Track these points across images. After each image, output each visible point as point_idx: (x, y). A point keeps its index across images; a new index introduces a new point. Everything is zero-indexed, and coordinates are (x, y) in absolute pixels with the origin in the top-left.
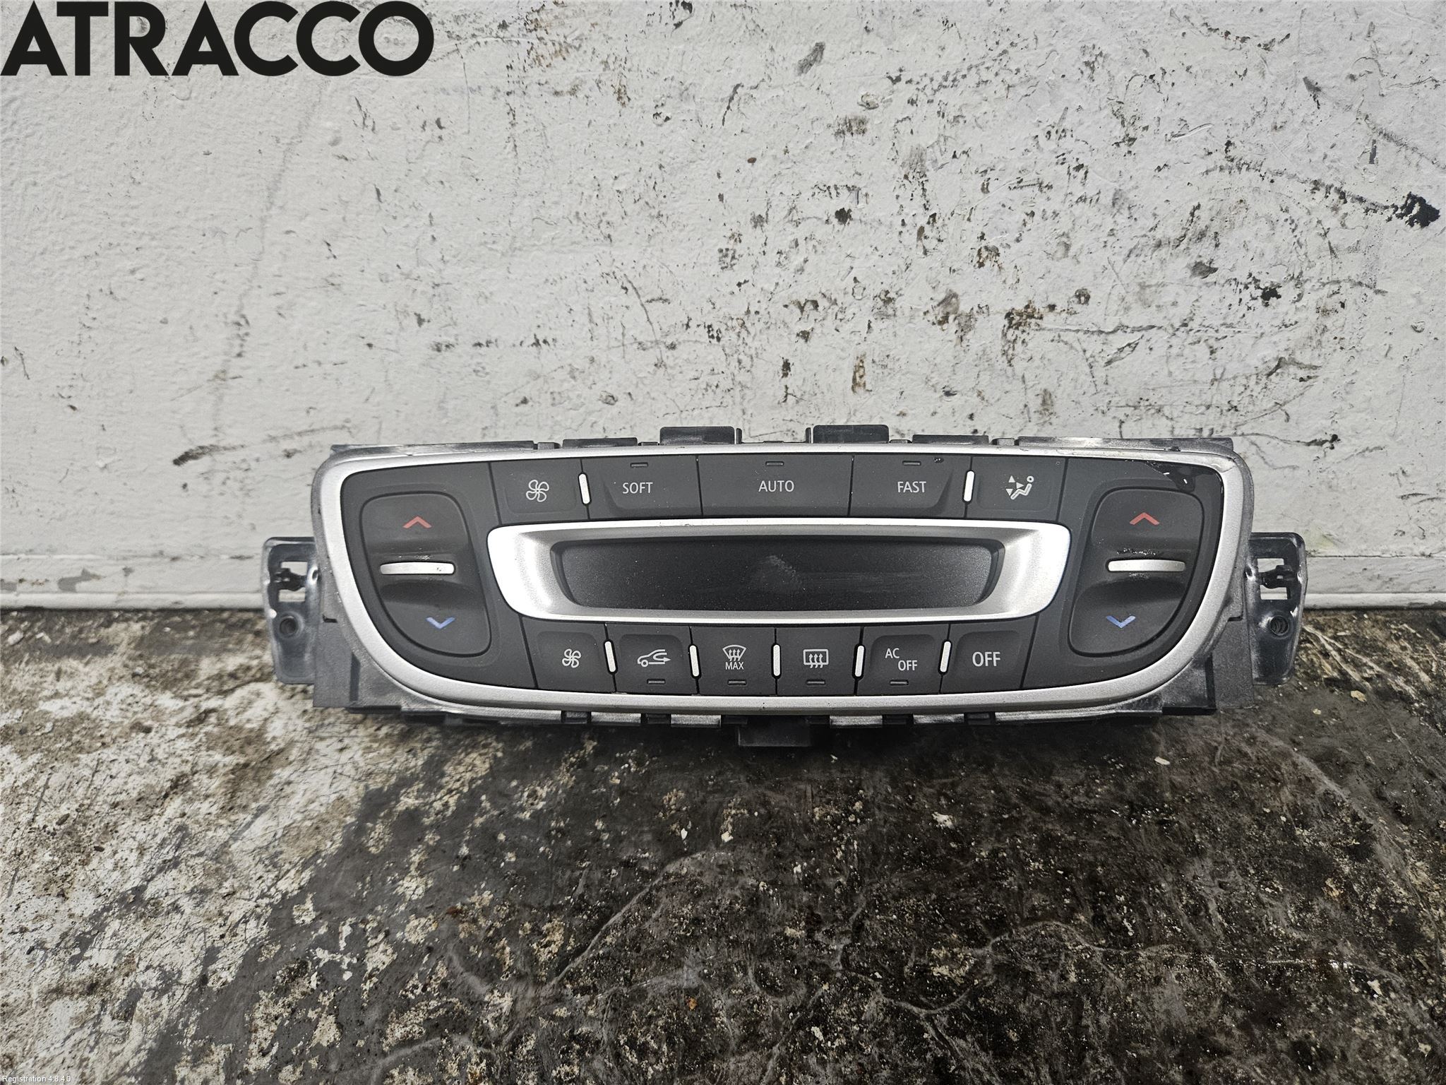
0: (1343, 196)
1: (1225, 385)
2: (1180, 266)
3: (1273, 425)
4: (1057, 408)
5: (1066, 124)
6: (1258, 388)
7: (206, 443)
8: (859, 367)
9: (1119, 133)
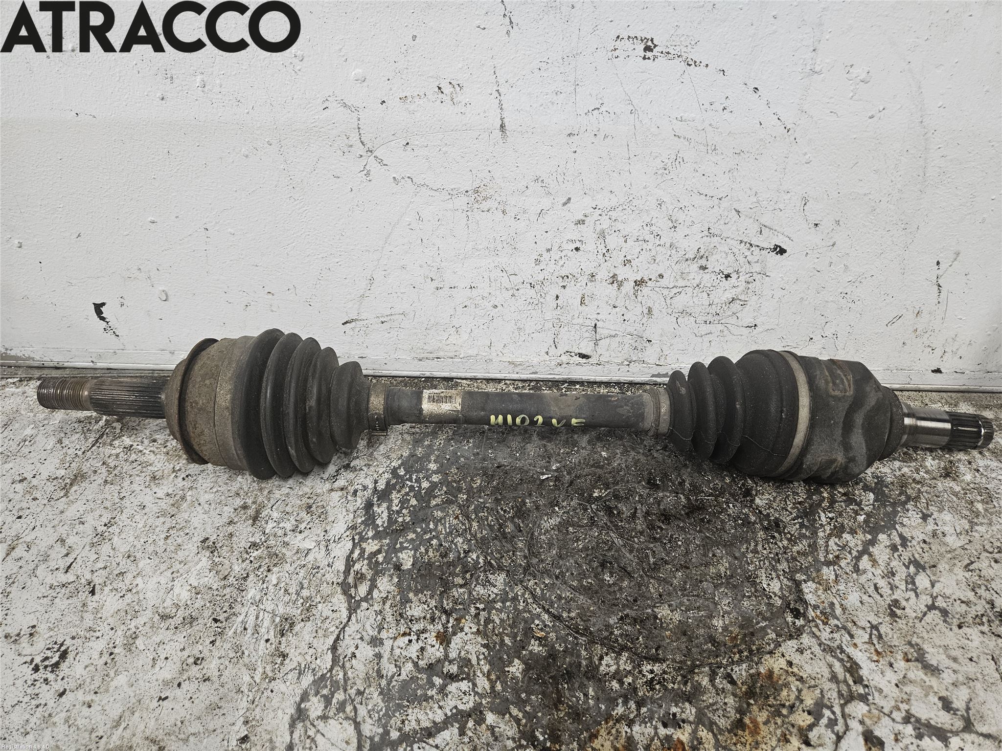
0: (751, 245)
1: (714, 306)
2: (695, 267)
3: (733, 320)
4: (653, 313)
5: (653, 222)
6: (726, 308)
7: (354, 318)
8: (583, 297)
9: (671, 225)
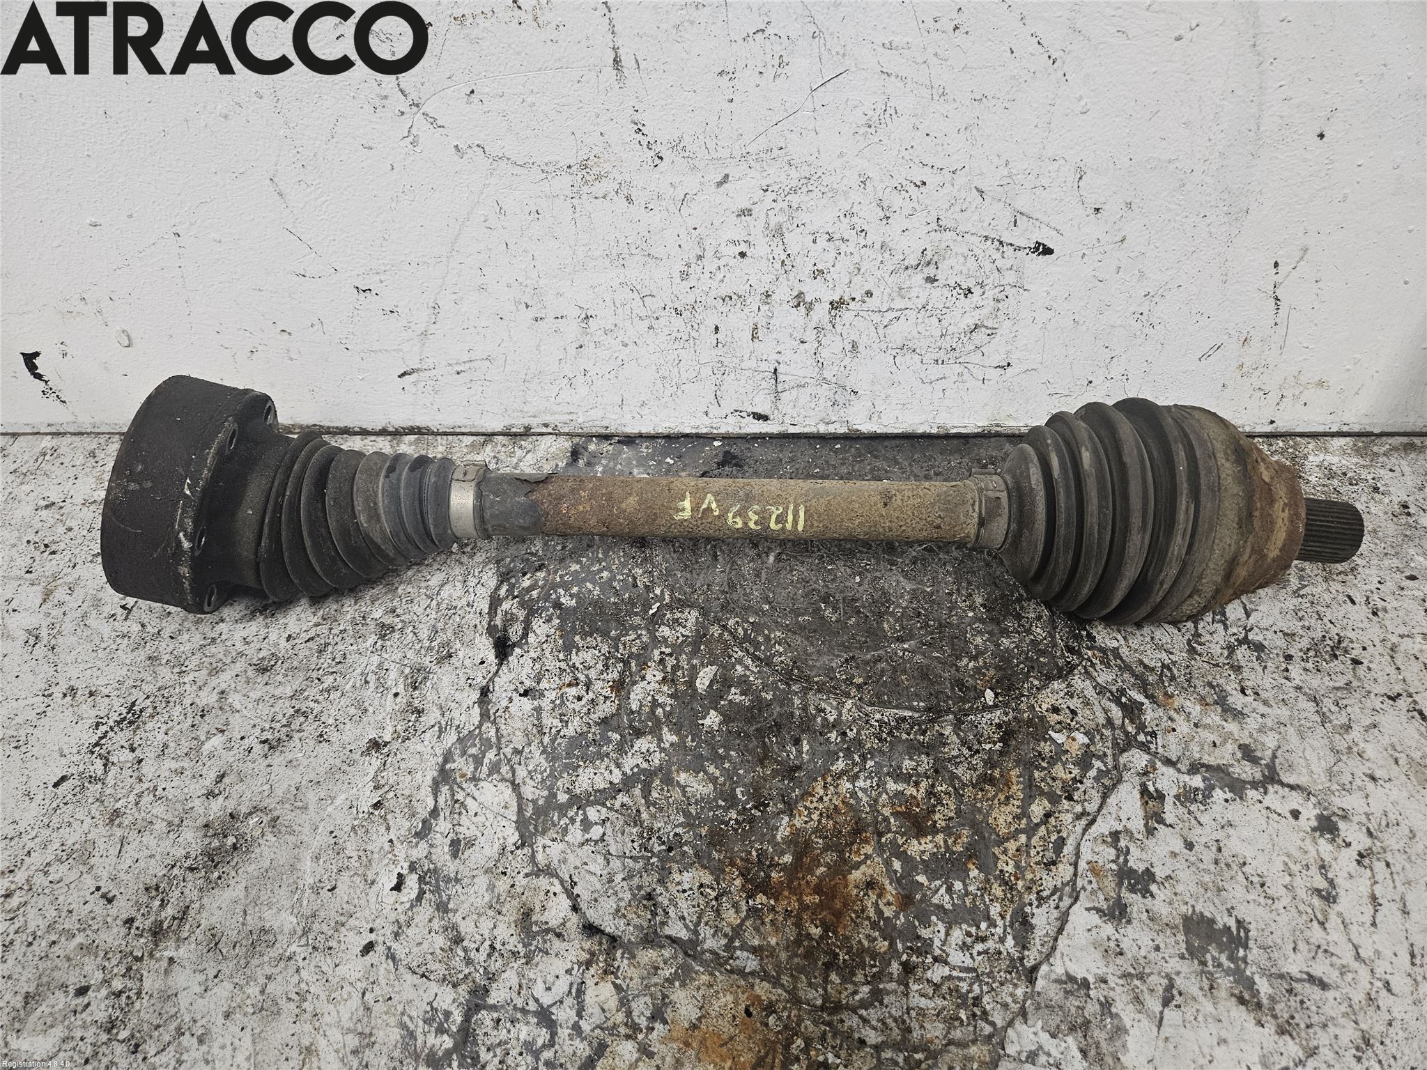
0: (1001, 243)
1: (948, 338)
2: (919, 278)
3: (976, 358)
4: (859, 350)
5: (854, 211)
6: (965, 340)
7: (415, 367)
8: (755, 329)
